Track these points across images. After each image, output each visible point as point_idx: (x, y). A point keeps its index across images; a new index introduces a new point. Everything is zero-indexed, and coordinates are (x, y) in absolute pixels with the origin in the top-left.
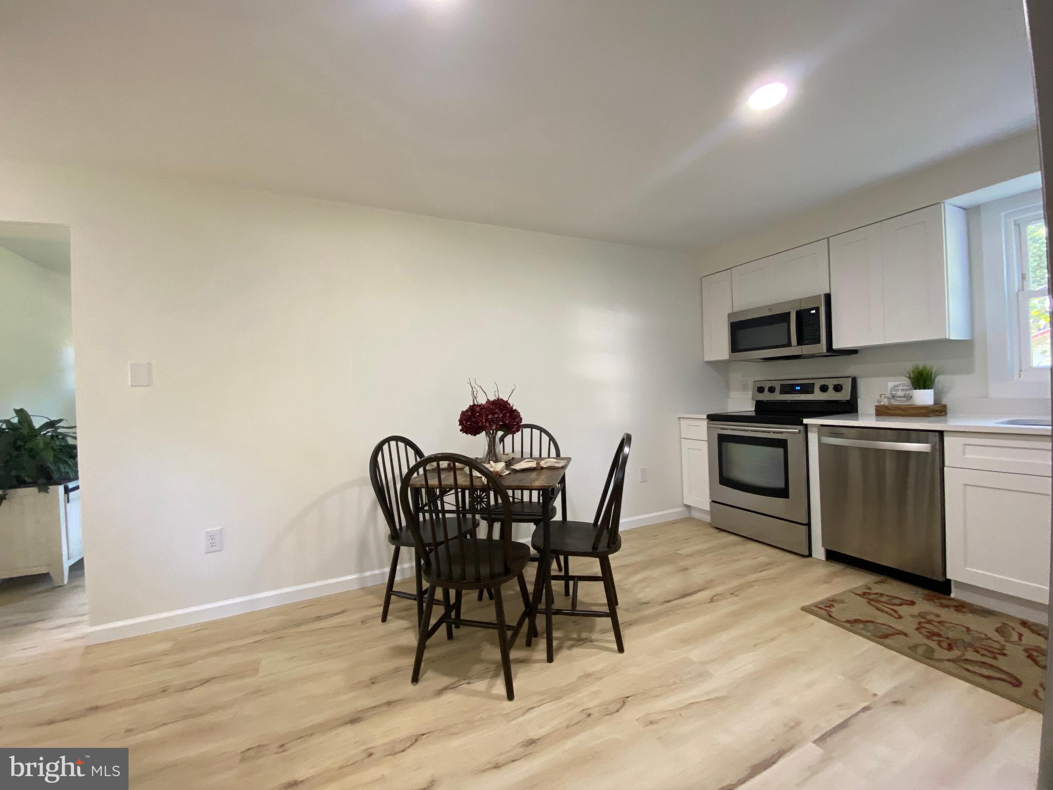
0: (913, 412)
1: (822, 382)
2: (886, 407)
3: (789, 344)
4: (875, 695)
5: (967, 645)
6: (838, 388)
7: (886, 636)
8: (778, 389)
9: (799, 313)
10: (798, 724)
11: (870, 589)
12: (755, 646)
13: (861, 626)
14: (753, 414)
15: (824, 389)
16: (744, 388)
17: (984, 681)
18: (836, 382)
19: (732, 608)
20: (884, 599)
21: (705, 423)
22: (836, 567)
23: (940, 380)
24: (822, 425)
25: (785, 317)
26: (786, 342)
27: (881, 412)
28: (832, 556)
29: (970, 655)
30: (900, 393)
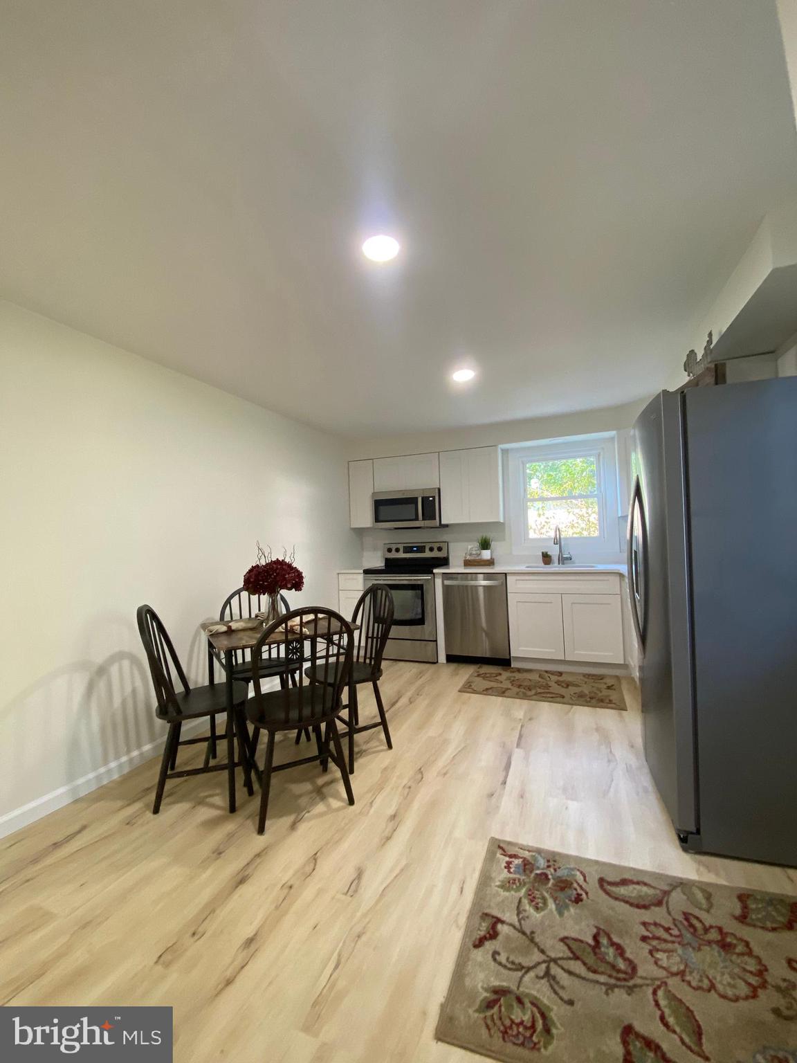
0: (482, 563)
1: (430, 545)
2: (469, 561)
3: (417, 519)
4: (520, 719)
5: (535, 687)
6: (440, 549)
7: (504, 692)
8: (402, 550)
9: (423, 499)
10: (504, 744)
11: (478, 672)
12: (455, 717)
13: (490, 691)
14: (384, 568)
15: (431, 549)
16: (375, 549)
17: (551, 699)
18: (438, 545)
19: (426, 702)
20: (488, 675)
21: (361, 577)
22: (453, 666)
23: (493, 544)
24: (443, 573)
25: (413, 501)
26: (414, 517)
27: (467, 563)
28: (451, 659)
29: (539, 690)
30: (474, 552)
